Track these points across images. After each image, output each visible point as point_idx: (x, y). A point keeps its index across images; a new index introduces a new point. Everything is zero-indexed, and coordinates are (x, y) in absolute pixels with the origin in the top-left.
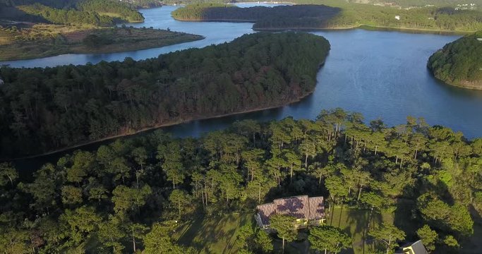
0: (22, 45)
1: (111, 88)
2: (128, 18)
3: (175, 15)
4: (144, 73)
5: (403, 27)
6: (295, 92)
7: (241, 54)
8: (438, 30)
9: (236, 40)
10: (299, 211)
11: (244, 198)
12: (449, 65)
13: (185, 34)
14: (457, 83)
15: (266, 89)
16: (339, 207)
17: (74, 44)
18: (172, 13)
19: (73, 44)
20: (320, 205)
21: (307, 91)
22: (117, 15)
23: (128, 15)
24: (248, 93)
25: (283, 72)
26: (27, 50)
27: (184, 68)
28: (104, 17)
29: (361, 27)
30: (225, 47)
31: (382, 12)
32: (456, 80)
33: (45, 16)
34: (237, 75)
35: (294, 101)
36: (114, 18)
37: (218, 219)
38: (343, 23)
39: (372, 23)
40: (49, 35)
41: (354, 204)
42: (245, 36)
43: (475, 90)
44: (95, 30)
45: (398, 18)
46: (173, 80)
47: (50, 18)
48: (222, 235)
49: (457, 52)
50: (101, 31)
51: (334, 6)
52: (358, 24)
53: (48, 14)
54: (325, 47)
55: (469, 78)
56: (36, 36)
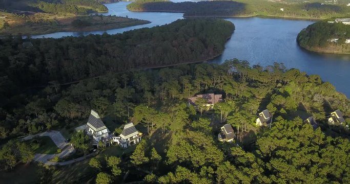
0: (32, 26)
1: (99, 48)
2: (97, 9)
3: (129, 7)
4: (117, 41)
5: (286, 16)
6: (210, 53)
7: (177, 30)
8: (309, 18)
9: (173, 23)
10: (210, 101)
11: (181, 99)
12: (308, 38)
13: (137, 20)
14: (313, 49)
15: (192, 51)
16: (231, 102)
17: (66, 26)
18: (127, 6)
19: (64, 25)
20: (220, 98)
21: (218, 53)
22: (90, 8)
23: (97, 8)
24: (182, 53)
25: (204, 41)
26: (35, 29)
27: (141, 39)
28: (81, 8)
29: (257, 16)
30: (166, 27)
31: (272, 6)
32: (312, 47)
33: (40, 7)
34: (175, 42)
35: (210, 58)
36: (88, 10)
37: (169, 106)
38: (245, 13)
39: (265, 13)
40: (48, 20)
41: (239, 101)
42: (179, 20)
43: (323, 53)
44: (77, 17)
45: (282, 9)
46: (135, 46)
47: (44, 9)
48: (171, 112)
49: (314, 30)
50: (82, 17)
51: (239, 2)
52: (255, 14)
53: (43, 7)
54: (232, 28)
55: (320, 45)
56: (39, 20)
